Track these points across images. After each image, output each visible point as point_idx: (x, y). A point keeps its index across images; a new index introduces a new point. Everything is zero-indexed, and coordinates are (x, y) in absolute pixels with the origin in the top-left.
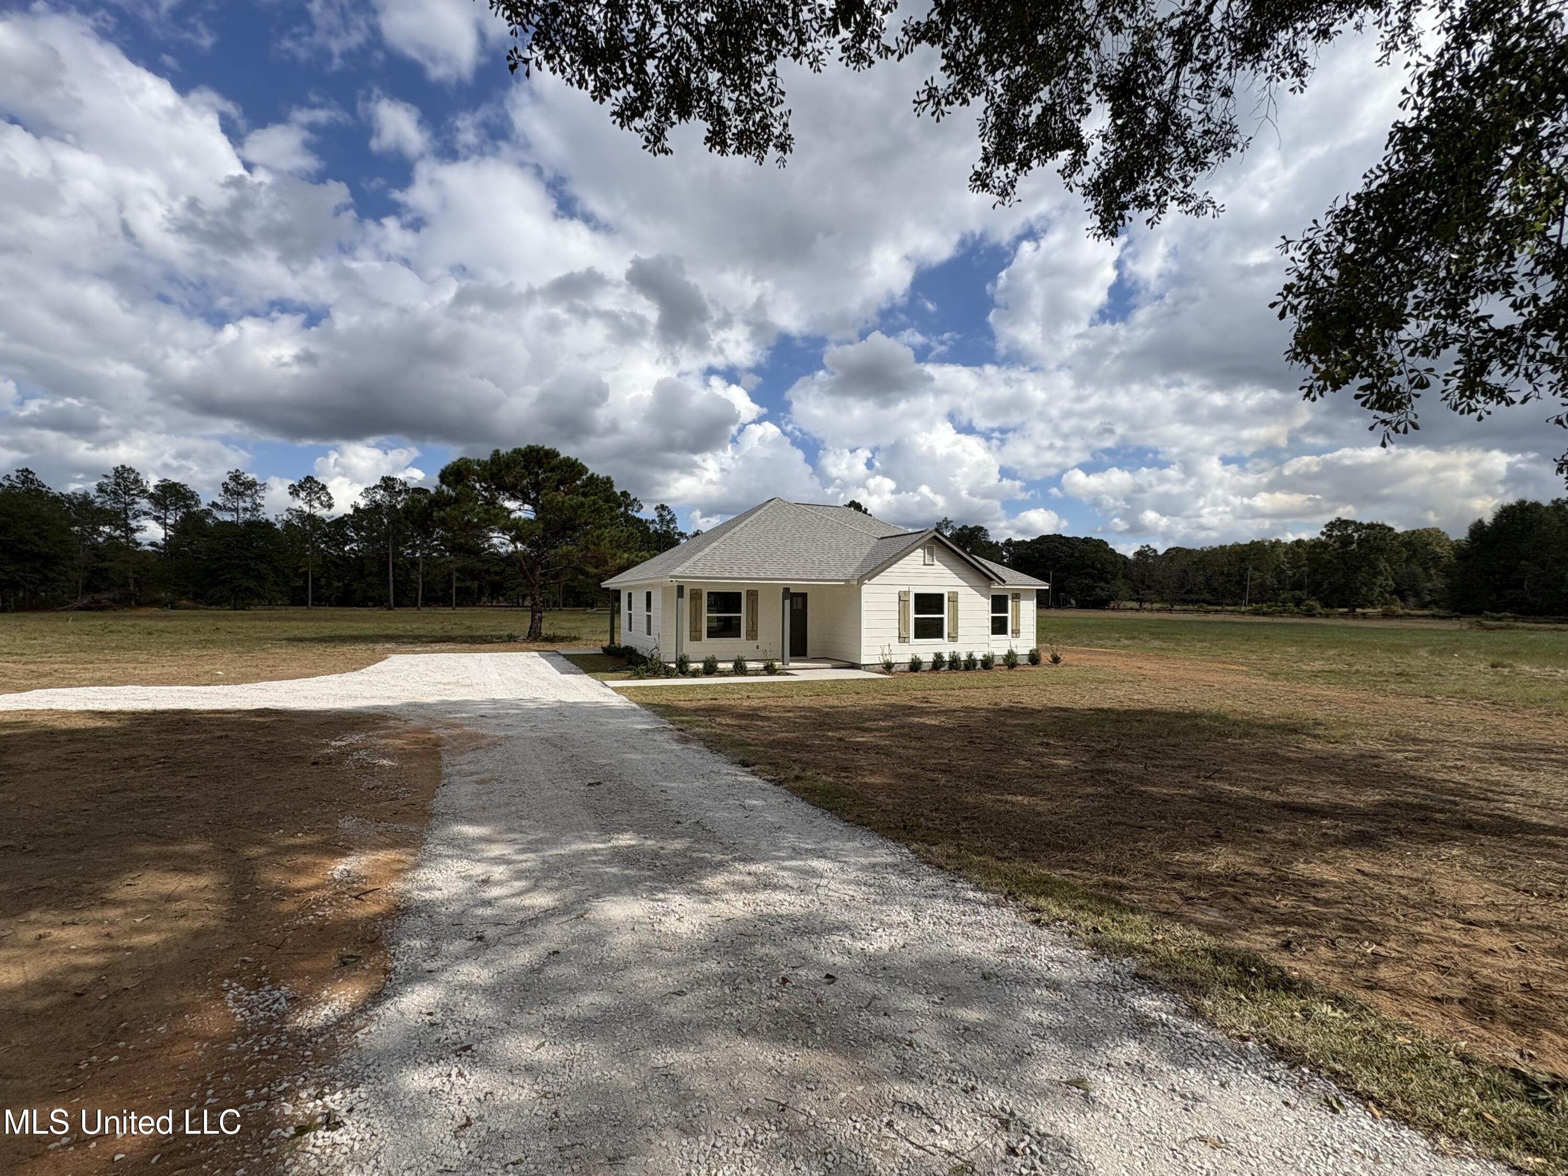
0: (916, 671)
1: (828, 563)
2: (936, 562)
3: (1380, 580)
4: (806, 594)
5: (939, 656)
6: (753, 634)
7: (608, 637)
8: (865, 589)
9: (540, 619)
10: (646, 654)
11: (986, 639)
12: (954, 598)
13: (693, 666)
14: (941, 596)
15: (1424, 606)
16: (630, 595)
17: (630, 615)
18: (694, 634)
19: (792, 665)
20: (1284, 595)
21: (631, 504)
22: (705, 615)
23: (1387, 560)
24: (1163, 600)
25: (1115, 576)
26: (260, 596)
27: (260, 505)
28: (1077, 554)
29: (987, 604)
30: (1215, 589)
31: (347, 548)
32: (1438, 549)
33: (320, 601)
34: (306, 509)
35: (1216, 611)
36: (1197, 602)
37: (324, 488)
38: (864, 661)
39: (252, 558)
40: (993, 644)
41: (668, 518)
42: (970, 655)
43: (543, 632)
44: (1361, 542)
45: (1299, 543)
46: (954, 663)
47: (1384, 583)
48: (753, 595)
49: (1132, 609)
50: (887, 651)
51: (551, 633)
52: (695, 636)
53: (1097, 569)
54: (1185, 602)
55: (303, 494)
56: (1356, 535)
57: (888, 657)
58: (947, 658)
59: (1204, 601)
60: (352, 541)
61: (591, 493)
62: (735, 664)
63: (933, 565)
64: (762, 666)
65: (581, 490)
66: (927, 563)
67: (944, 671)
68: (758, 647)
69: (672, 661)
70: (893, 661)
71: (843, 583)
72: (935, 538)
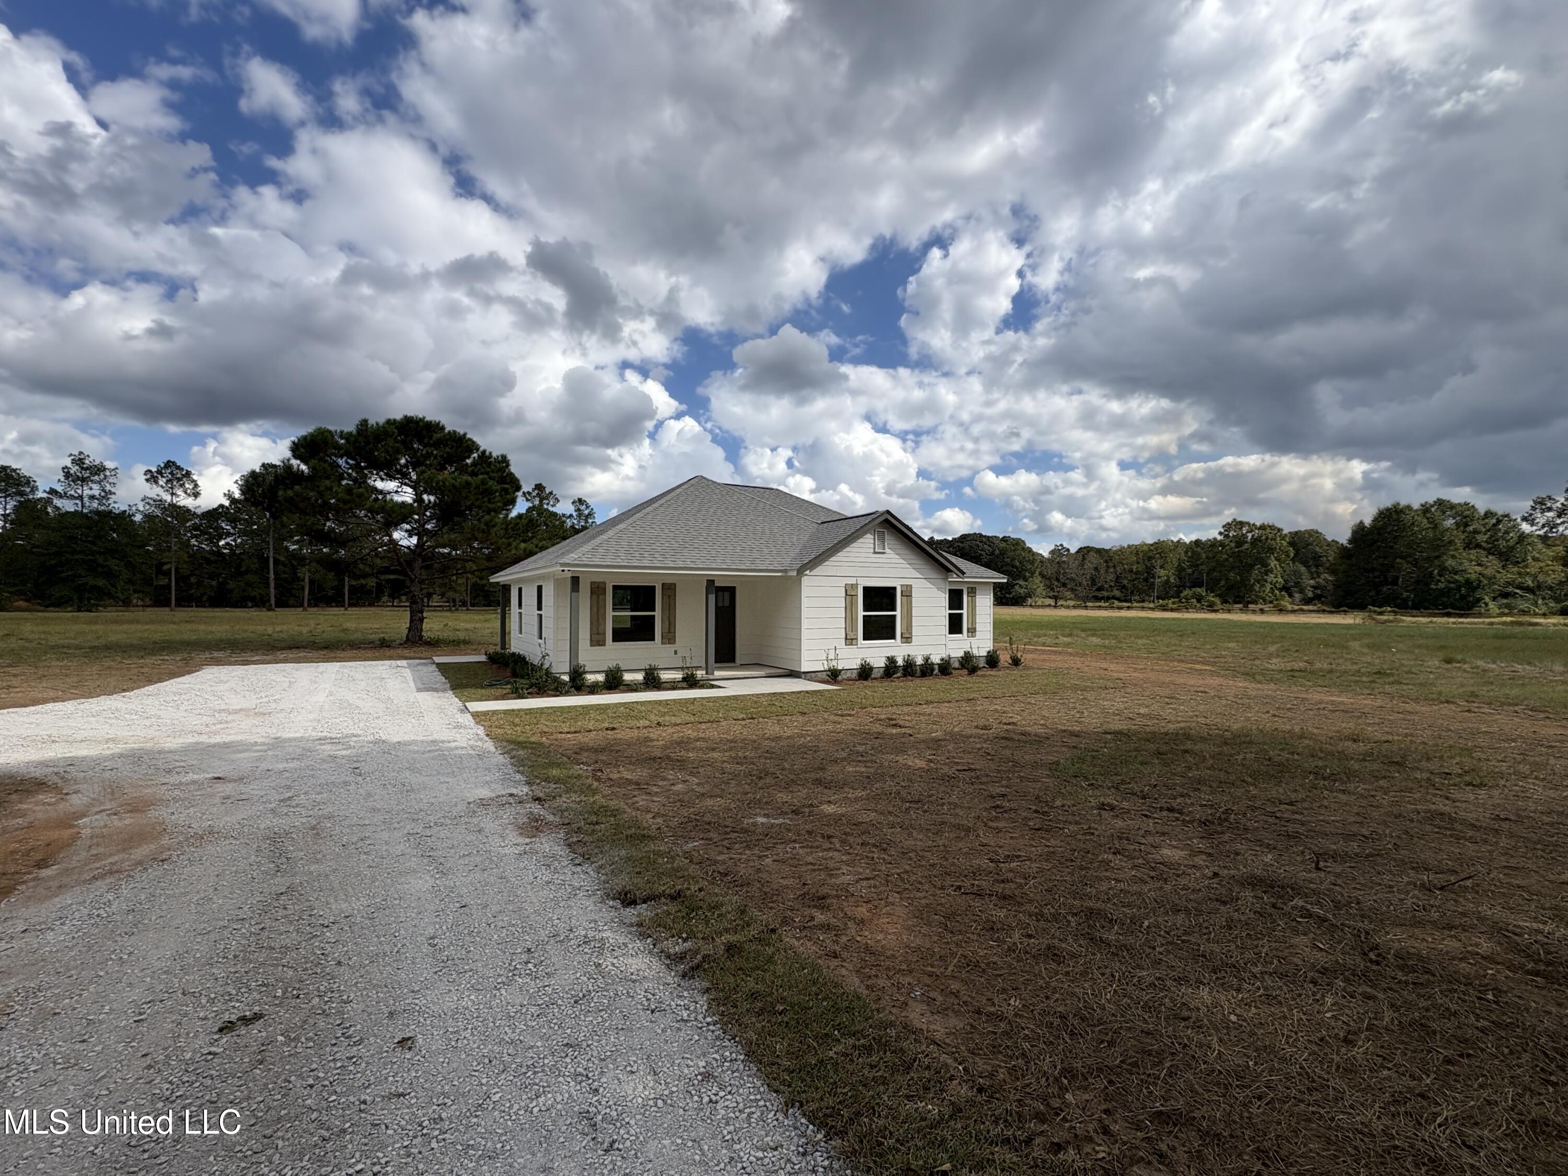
0: (866, 679)
1: (761, 550)
2: (887, 550)
3: (1271, 577)
4: (734, 588)
5: (891, 660)
6: (669, 637)
7: (498, 641)
8: (805, 581)
9: (422, 620)
10: (536, 663)
11: (943, 640)
12: (908, 593)
13: (591, 678)
14: (893, 590)
15: (1308, 601)
16: (520, 590)
17: (521, 614)
18: (596, 637)
19: (718, 674)
20: (1187, 592)
21: (547, 498)
22: (610, 614)
23: (1277, 559)
24: (1077, 597)
25: (1032, 573)
26: (110, 596)
27: (111, 493)
28: (997, 552)
29: (943, 599)
30: (1124, 587)
31: (222, 543)
32: (1318, 549)
33: (185, 601)
34: (167, 498)
35: (1129, 608)
36: (1107, 599)
37: (188, 474)
38: (805, 668)
39: (100, 553)
40: (951, 645)
42: (927, 659)
43: (424, 634)
44: (1255, 541)
45: (1197, 543)
46: (909, 669)
47: (1275, 580)
48: (670, 589)
49: (1050, 605)
50: (832, 656)
51: (434, 635)
52: (597, 640)
53: (1016, 567)
54: (1097, 599)
55: (162, 482)
56: (1250, 535)
57: (834, 663)
58: (900, 662)
59: (1114, 598)
60: (229, 534)
61: (482, 474)
62: (646, 674)
63: (884, 553)
64: (681, 676)
65: (470, 469)
66: (877, 550)
67: (898, 678)
68: (676, 652)
69: (564, 673)
70: (840, 668)
71: (779, 574)
72: (887, 521)
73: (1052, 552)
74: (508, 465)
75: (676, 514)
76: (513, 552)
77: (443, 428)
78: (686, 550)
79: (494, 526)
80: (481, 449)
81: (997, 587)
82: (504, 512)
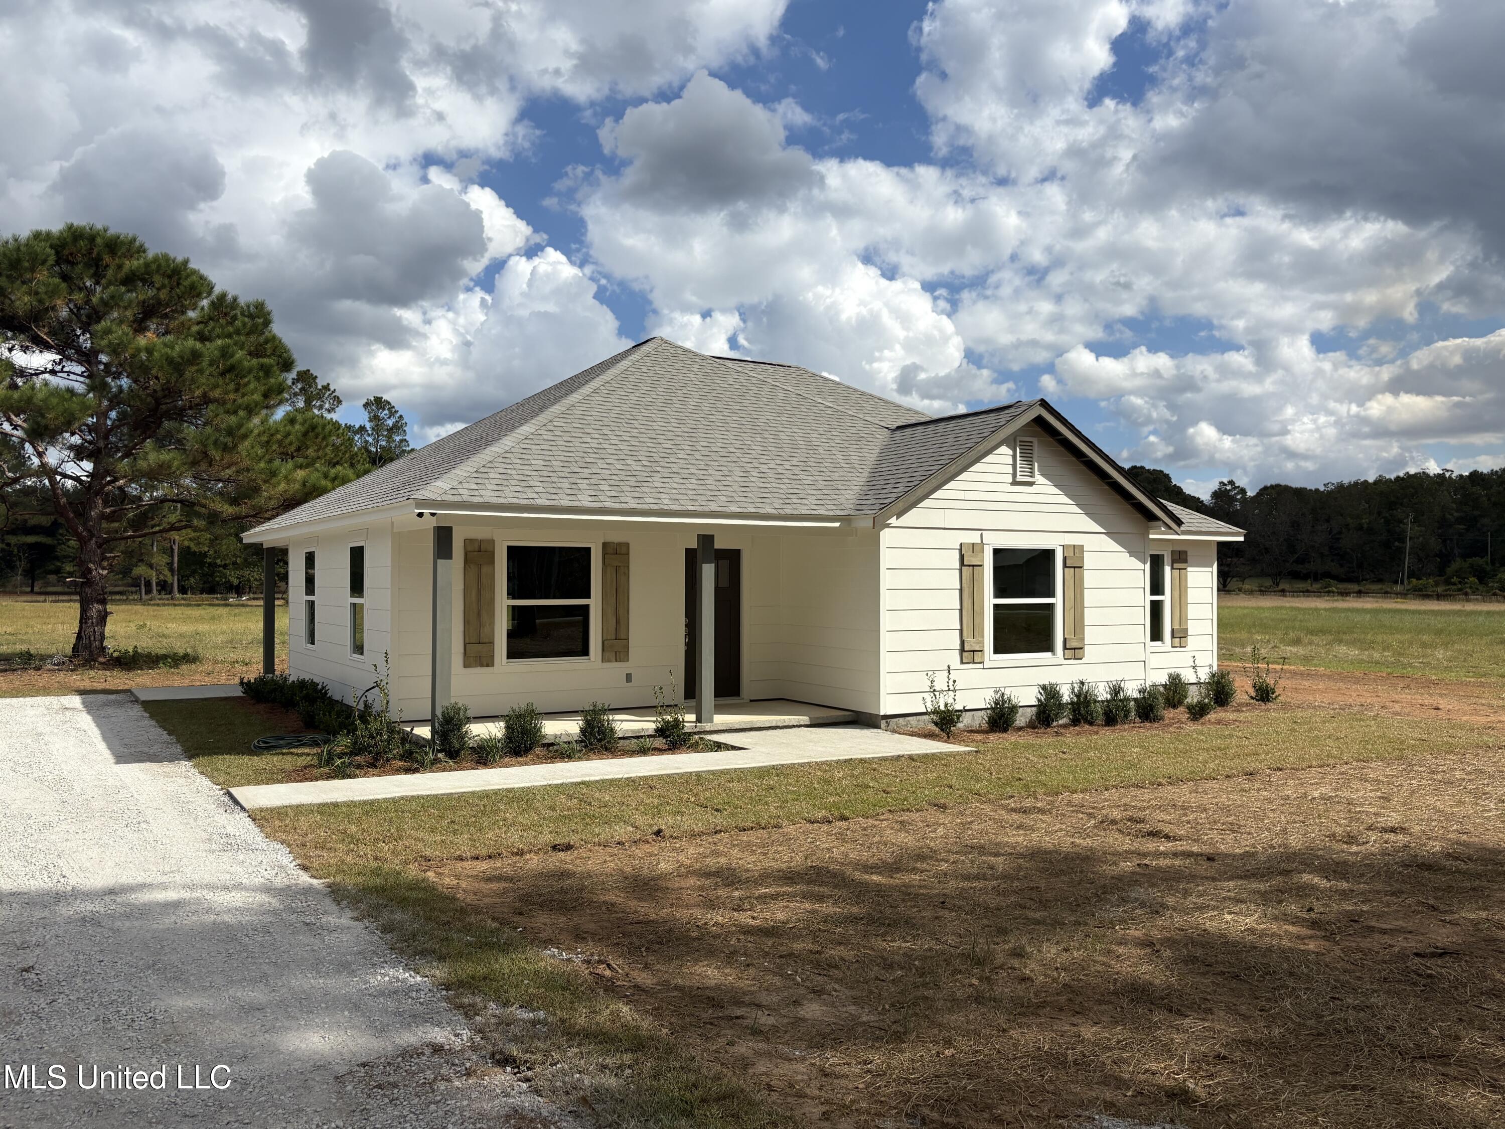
0: (1003, 728)
1: (795, 479)
2: (1039, 478)
4: (737, 553)
5: (1050, 692)
6: (618, 648)
7: (257, 654)
8: (887, 537)
9: (103, 618)
10: (350, 701)
11: (1137, 652)
12: (1075, 564)
13: (480, 731)
14: (1047, 555)
16: (310, 559)
17: (311, 605)
18: (475, 649)
19: (722, 720)
21: (319, 396)
22: (502, 601)
29: (1141, 572)
30: (1345, 555)
36: (1322, 576)
38: (886, 708)
41: (390, 422)
42: (1116, 690)
43: (109, 644)
46: (1083, 709)
48: (618, 554)
50: (937, 684)
51: (128, 646)
52: (479, 654)
54: (1298, 577)
57: (945, 698)
58: (1066, 696)
59: (1331, 575)
61: (219, 337)
62: (588, 722)
63: (1031, 484)
64: (653, 726)
65: (195, 328)
66: (1019, 478)
67: (1064, 726)
68: (629, 678)
69: (421, 722)
70: (959, 707)
71: (837, 524)
72: (1039, 421)
73: (1216, 495)
74: (267, 323)
75: (625, 407)
76: (282, 487)
77: (142, 250)
78: (657, 477)
79: (245, 436)
80: (217, 290)
81: (1225, 551)
82: (264, 412)
